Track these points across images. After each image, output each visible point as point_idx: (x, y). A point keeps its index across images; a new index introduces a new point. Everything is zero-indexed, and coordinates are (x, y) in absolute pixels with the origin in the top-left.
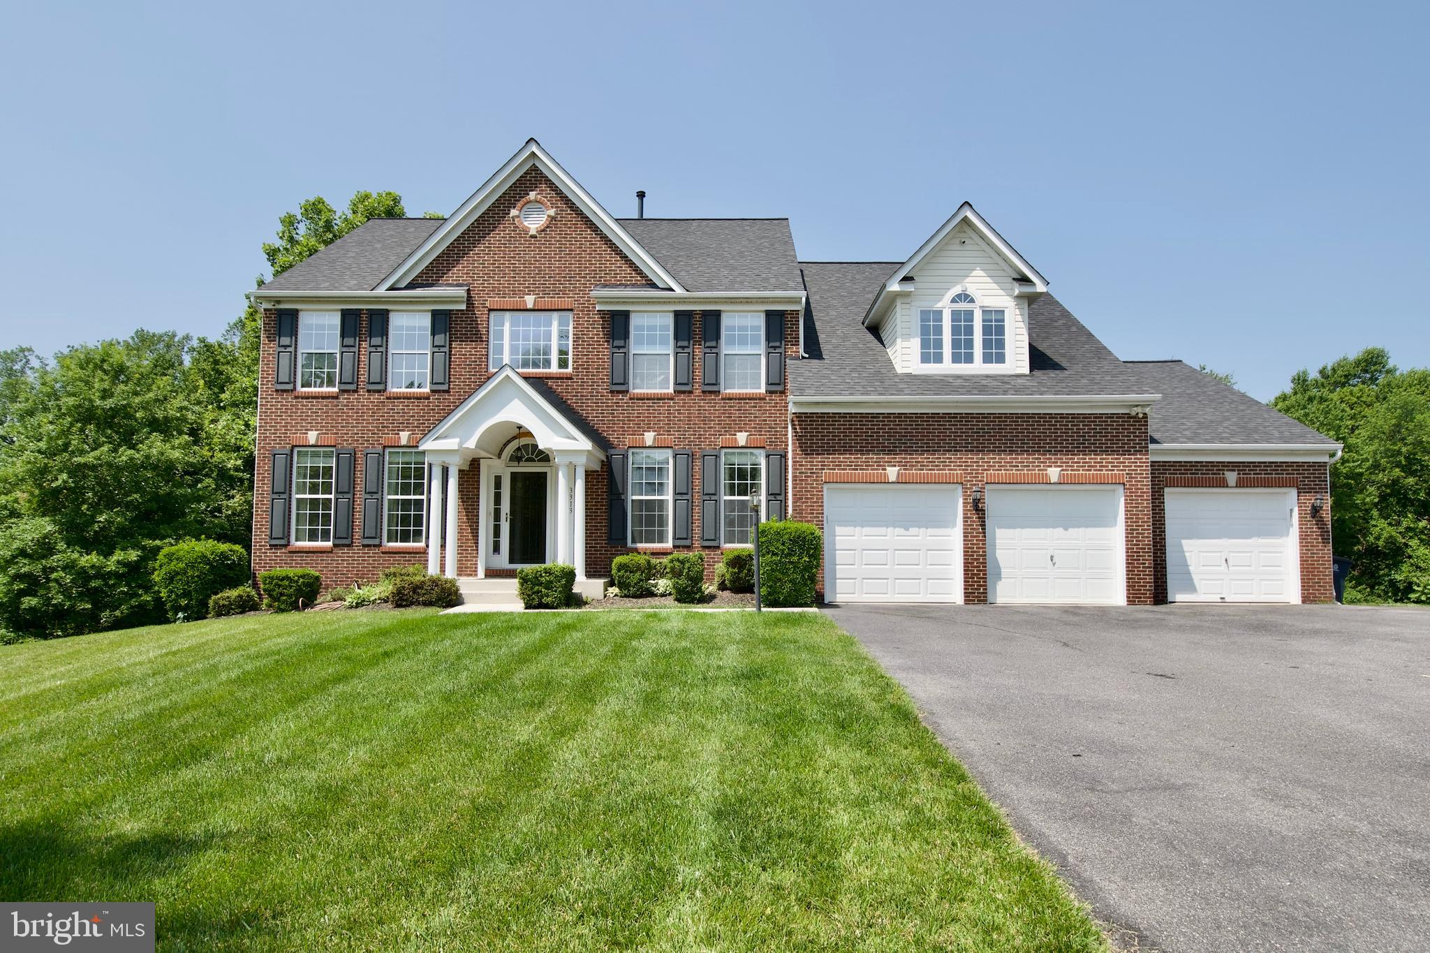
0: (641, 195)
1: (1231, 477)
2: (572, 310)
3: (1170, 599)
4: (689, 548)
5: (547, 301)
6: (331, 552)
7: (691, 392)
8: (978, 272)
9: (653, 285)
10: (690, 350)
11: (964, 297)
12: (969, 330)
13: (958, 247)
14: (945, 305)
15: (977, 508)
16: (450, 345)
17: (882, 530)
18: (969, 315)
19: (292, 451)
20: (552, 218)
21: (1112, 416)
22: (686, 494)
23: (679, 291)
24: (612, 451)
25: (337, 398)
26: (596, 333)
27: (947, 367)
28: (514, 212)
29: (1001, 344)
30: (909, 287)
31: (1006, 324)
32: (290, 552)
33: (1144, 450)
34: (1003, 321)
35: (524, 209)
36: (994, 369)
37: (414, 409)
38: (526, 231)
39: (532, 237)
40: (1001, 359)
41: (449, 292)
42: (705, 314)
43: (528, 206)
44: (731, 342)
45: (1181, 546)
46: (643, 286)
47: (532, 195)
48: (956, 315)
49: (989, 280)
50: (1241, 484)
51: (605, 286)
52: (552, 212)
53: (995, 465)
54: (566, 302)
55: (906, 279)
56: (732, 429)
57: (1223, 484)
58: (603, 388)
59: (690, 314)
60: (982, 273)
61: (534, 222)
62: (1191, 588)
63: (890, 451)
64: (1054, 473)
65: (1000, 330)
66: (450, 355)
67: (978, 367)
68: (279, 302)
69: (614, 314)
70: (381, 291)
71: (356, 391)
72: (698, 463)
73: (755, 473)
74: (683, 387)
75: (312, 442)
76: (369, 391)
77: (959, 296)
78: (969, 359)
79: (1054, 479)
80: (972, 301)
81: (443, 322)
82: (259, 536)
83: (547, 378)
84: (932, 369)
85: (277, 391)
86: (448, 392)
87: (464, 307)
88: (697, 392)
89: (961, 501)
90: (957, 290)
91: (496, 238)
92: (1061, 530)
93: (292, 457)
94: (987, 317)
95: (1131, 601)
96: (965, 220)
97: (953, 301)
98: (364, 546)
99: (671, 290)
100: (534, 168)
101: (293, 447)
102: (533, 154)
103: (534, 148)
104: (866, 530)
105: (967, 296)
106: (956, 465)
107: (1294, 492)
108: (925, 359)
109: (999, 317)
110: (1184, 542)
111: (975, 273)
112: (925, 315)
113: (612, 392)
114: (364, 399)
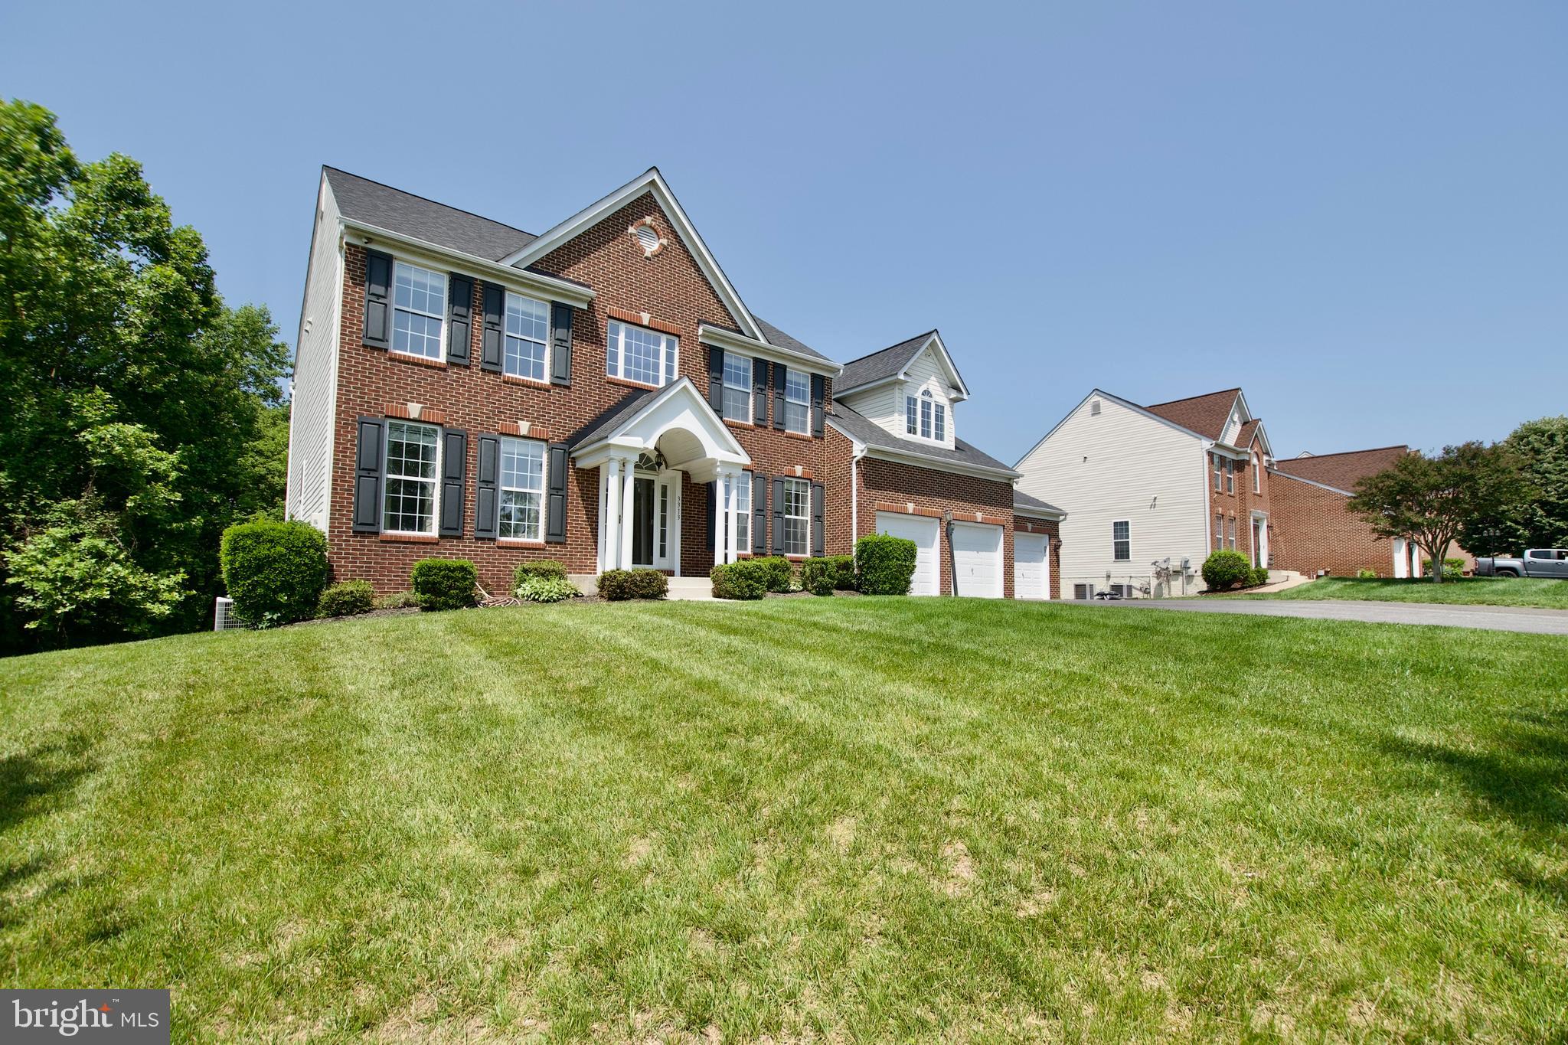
1: (1030, 526)
2: (677, 336)
4: (764, 555)
5: (659, 322)
6: (437, 544)
7: (765, 427)
8: (933, 378)
10: (764, 392)
11: (927, 393)
12: (929, 415)
14: (919, 396)
16: (572, 341)
18: (929, 404)
20: (664, 248)
21: (1000, 483)
22: (763, 510)
23: (763, 341)
25: (444, 370)
26: (699, 361)
27: (918, 438)
28: (631, 230)
29: (943, 428)
30: (906, 379)
31: (945, 416)
32: (381, 542)
33: (1011, 506)
34: (944, 413)
35: (641, 229)
36: (939, 444)
37: (534, 399)
38: (643, 251)
39: (647, 258)
40: (942, 438)
42: (775, 365)
43: (644, 228)
44: (792, 393)
46: (732, 329)
47: (648, 220)
48: (923, 402)
49: (937, 384)
50: (1034, 531)
51: (705, 322)
52: (665, 241)
55: (905, 372)
56: (792, 462)
57: (1027, 530)
59: (765, 362)
60: (936, 376)
63: (907, 491)
64: (979, 516)
65: (943, 419)
66: (571, 351)
67: (932, 441)
68: (370, 240)
69: (711, 348)
70: (506, 265)
71: (467, 367)
72: (770, 486)
73: (804, 499)
74: (760, 424)
76: (483, 370)
77: (925, 391)
78: (928, 434)
79: (980, 520)
80: (931, 396)
84: (910, 437)
85: (365, 346)
86: (568, 388)
87: (585, 307)
88: (770, 428)
89: (939, 530)
90: (924, 387)
92: (976, 552)
94: (937, 409)
95: (1005, 596)
96: (934, 341)
97: (923, 394)
98: (477, 539)
99: (757, 339)
101: (385, 417)
102: (653, 182)
103: (656, 177)
105: (929, 392)
107: (1047, 536)
108: (908, 430)
109: (942, 410)
111: (933, 375)
112: (909, 400)
114: (475, 377)
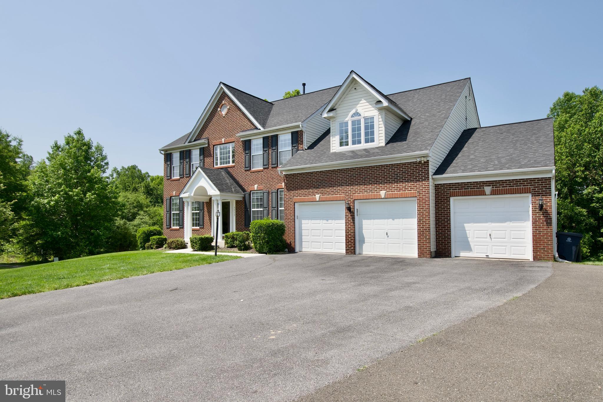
0: (304, 85)
2: (234, 142)
3: (453, 254)
5: (228, 140)
8: (363, 101)
9: (256, 128)
10: (267, 152)
11: (357, 114)
12: (359, 129)
13: (355, 91)
14: (349, 119)
15: (351, 211)
16: (204, 159)
17: (318, 221)
18: (359, 121)
20: (229, 109)
22: (267, 208)
23: (262, 129)
24: (246, 193)
25: (179, 180)
26: (241, 149)
28: (219, 109)
29: (372, 133)
30: (331, 114)
31: (375, 123)
33: (427, 179)
34: (373, 122)
35: (222, 107)
36: (370, 145)
38: (222, 115)
39: (224, 117)
40: (373, 141)
41: (202, 141)
42: (272, 136)
44: (282, 146)
45: (464, 227)
47: (223, 102)
48: (353, 123)
49: (368, 104)
51: (243, 131)
52: (229, 107)
54: (233, 139)
56: (281, 181)
57: (483, 193)
58: (243, 170)
59: (268, 137)
60: (365, 101)
61: (224, 112)
63: (317, 187)
64: (383, 193)
65: (372, 127)
66: (204, 163)
67: (363, 145)
68: (167, 151)
69: (245, 141)
70: (187, 144)
71: (183, 177)
72: (270, 195)
74: (266, 166)
76: (186, 177)
77: (354, 114)
78: (359, 142)
79: (383, 196)
80: (360, 115)
81: (202, 152)
82: (165, 226)
83: (228, 168)
85: (167, 179)
87: (207, 146)
88: (270, 168)
89: (343, 208)
90: (353, 111)
91: (215, 119)
92: (391, 220)
94: (367, 122)
97: (352, 116)
99: (260, 129)
100: (223, 92)
101: (171, 197)
102: (222, 87)
104: (313, 221)
106: (341, 192)
107: (530, 196)
108: (341, 144)
109: (372, 121)
110: (465, 225)
111: (361, 102)
112: (341, 125)
113: (245, 171)
114: (185, 180)
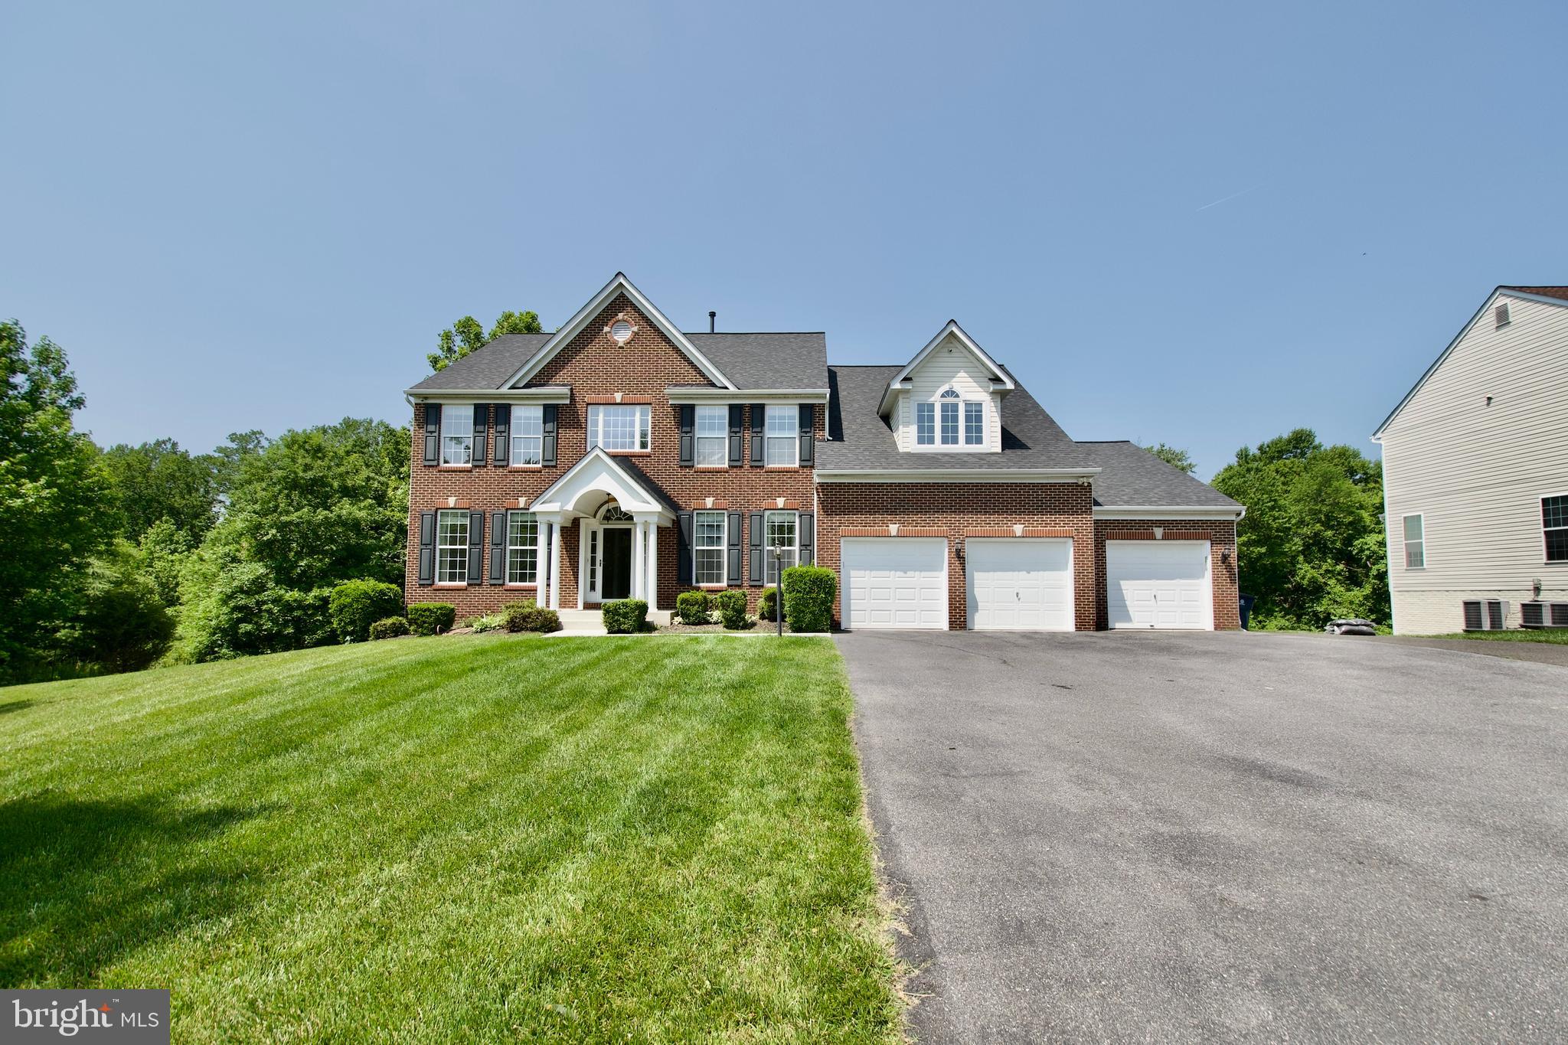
1: (1159, 532)
2: (650, 404)
3: (1110, 626)
4: (740, 586)
5: (631, 397)
6: (466, 590)
7: (741, 467)
8: (962, 374)
9: (713, 385)
10: (741, 434)
11: (951, 393)
12: (955, 419)
13: (947, 355)
14: (937, 400)
15: (959, 556)
16: (557, 431)
18: (955, 407)
19: (436, 512)
20: (636, 334)
21: (1063, 485)
22: (738, 545)
23: (732, 389)
24: (681, 512)
25: (470, 471)
26: (670, 422)
27: (938, 447)
28: (606, 329)
29: (979, 429)
30: (908, 386)
31: (984, 413)
32: (435, 590)
33: (1089, 511)
34: (981, 411)
35: (615, 327)
36: (974, 448)
37: (530, 480)
38: (615, 343)
39: (620, 348)
40: (979, 441)
41: (556, 391)
42: (752, 406)
43: (617, 324)
44: (773, 428)
45: (1120, 585)
46: (705, 385)
47: (620, 316)
48: (945, 408)
49: (970, 380)
50: (1165, 537)
51: (676, 385)
52: (635, 329)
53: (972, 524)
54: (647, 398)
55: (906, 379)
56: (772, 496)
57: (1152, 537)
58: (674, 464)
59: (741, 406)
60: (966, 375)
61: (622, 337)
62: (1128, 619)
63: (893, 512)
64: (1018, 529)
65: (979, 419)
66: (557, 438)
67: (961, 447)
68: (426, 398)
69: (682, 407)
70: (505, 390)
71: (485, 466)
72: (747, 521)
73: (791, 529)
74: (736, 463)
75: (452, 506)
76: (495, 466)
77: (947, 392)
78: (955, 441)
79: (1018, 533)
80: (957, 396)
81: (553, 414)
82: (411, 578)
83: (631, 456)
84: (926, 448)
85: (425, 466)
86: (555, 467)
87: (568, 402)
88: (746, 467)
89: (947, 550)
90: (945, 388)
91: (592, 349)
92: (1024, 573)
93: (436, 517)
94: (970, 409)
95: (1078, 628)
96: (952, 333)
97: (943, 396)
98: (491, 585)
99: (726, 388)
100: (622, 295)
101: (437, 509)
102: (621, 284)
103: (622, 280)
104: (874, 573)
105: (953, 392)
106: (942, 523)
107: (1208, 543)
108: (921, 441)
109: (978, 409)
110: (1122, 582)
111: (959, 375)
112: (921, 407)
113: (681, 467)
114: (491, 473)
